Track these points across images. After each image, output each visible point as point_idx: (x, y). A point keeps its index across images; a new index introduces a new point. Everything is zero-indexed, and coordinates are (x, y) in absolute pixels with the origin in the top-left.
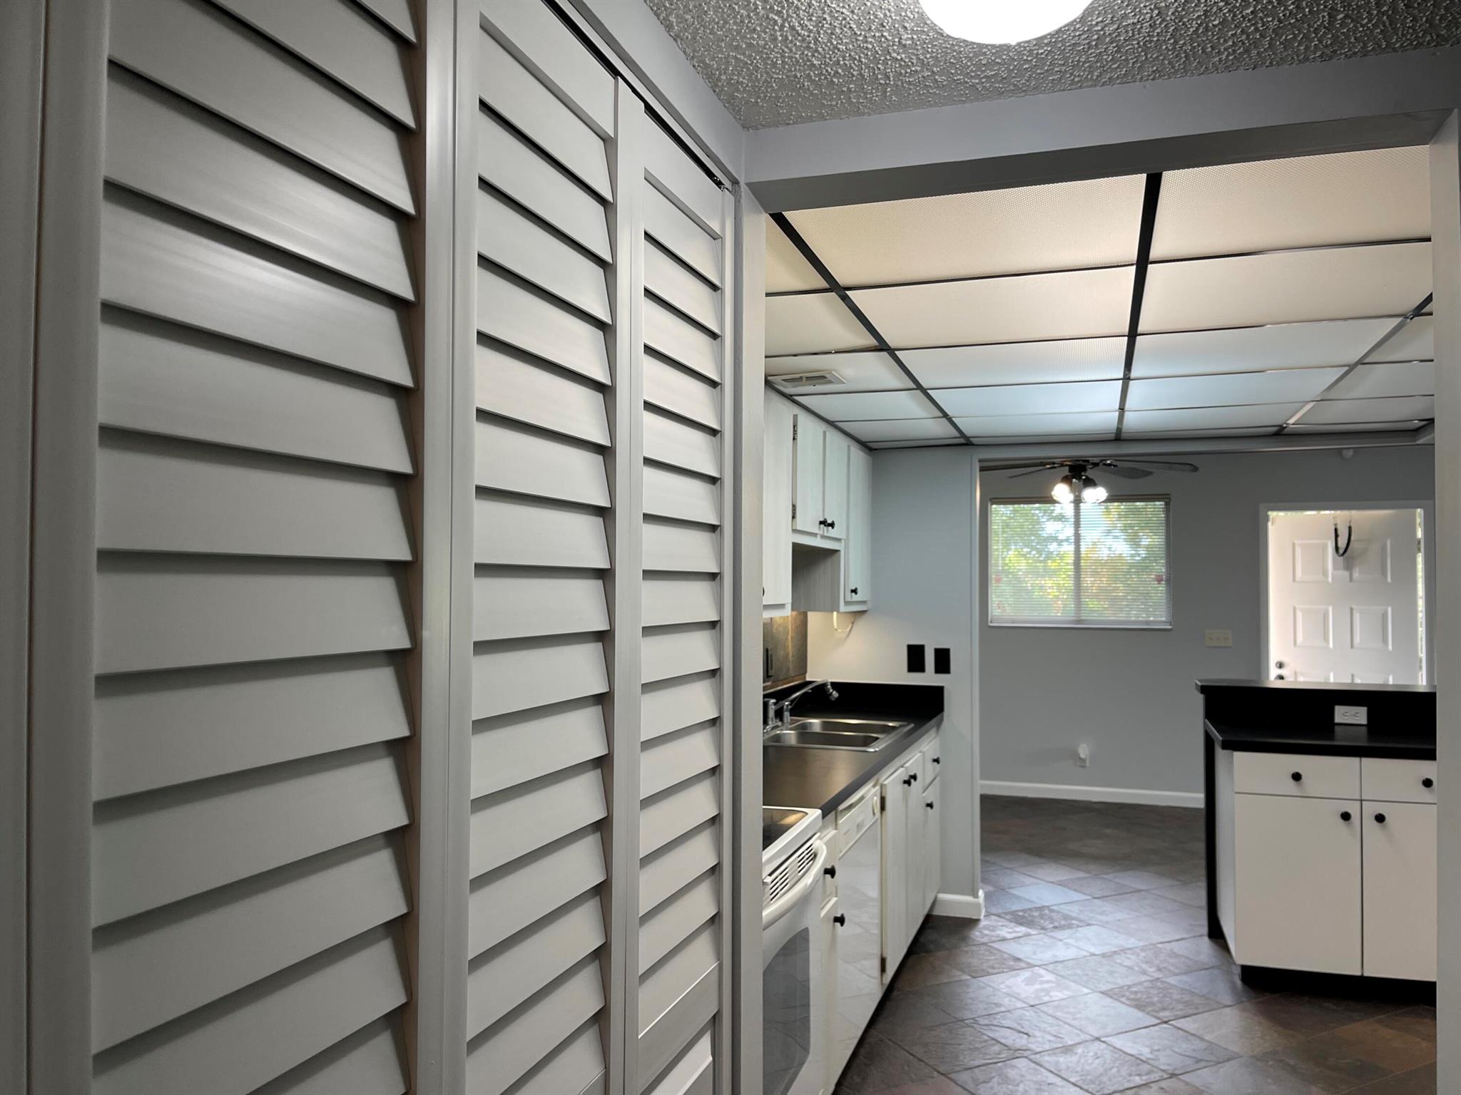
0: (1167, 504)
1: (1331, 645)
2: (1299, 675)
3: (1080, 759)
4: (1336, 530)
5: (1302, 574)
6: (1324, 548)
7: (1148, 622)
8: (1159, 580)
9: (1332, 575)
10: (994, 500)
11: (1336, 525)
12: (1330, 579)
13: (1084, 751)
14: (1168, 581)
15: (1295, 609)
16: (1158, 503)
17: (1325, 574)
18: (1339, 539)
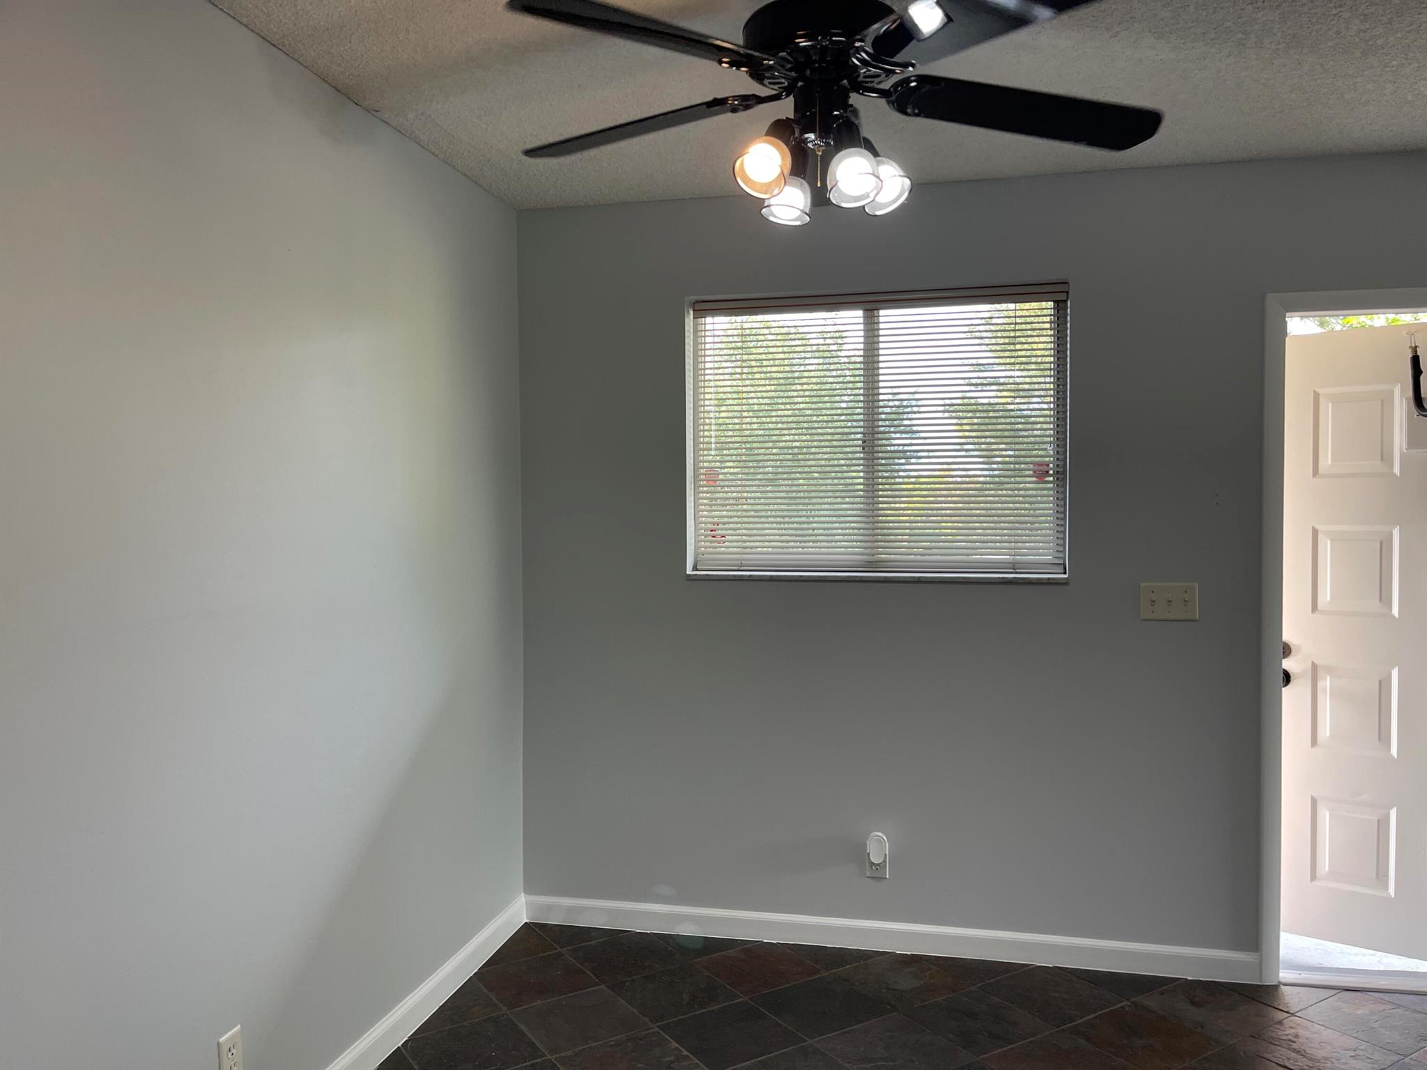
0: (1060, 306)
1: (1395, 611)
2: (1321, 673)
3: (872, 864)
4: (1416, 360)
5: (1332, 461)
6: (1385, 402)
7: (1014, 566)
8: (1041, 474)
9: (1402, 455)
10: (698, 307)
11: (1415, 349)
12: (1397, 470)
13: (879, 846)
14: (1060, 475)
15: (1315, 533)
16: (1044, 304)
17: (1386, 458)
18: (1422, 378)
